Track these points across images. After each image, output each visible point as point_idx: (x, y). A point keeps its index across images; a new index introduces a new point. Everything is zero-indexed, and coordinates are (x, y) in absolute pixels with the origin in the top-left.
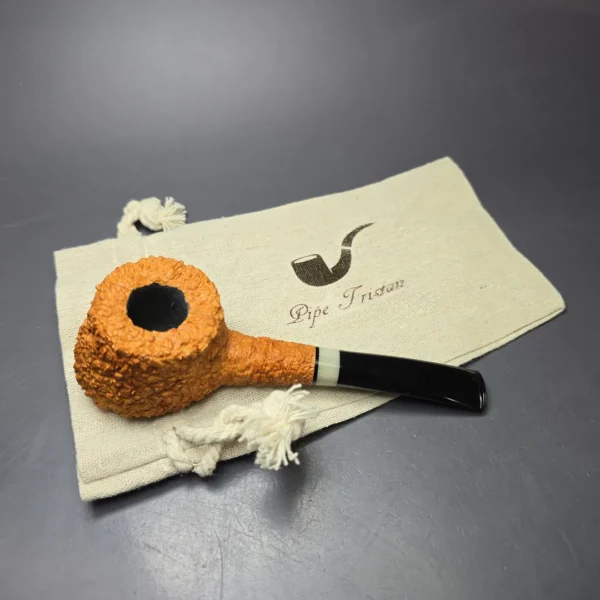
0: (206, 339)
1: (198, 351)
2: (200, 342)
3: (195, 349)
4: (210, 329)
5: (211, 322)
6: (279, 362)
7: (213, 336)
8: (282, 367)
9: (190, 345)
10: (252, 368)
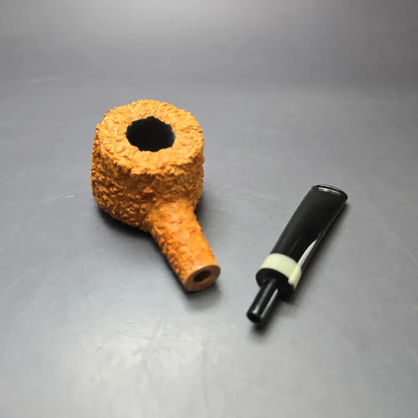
0: (142, 169)
1: (130, 170)
2: (137, 166)
3: (130, 167)
4: (153, 167)
5: (160, 165)
6: (180, 243)
7: (149, 173)
8: (177, 249)
9: (129, 162)
10: (164, 231)
